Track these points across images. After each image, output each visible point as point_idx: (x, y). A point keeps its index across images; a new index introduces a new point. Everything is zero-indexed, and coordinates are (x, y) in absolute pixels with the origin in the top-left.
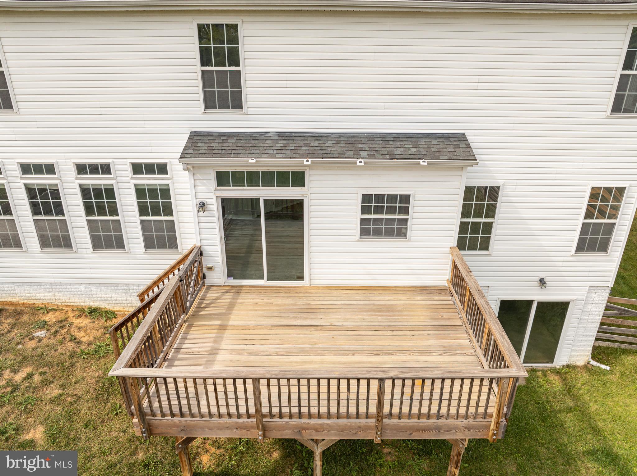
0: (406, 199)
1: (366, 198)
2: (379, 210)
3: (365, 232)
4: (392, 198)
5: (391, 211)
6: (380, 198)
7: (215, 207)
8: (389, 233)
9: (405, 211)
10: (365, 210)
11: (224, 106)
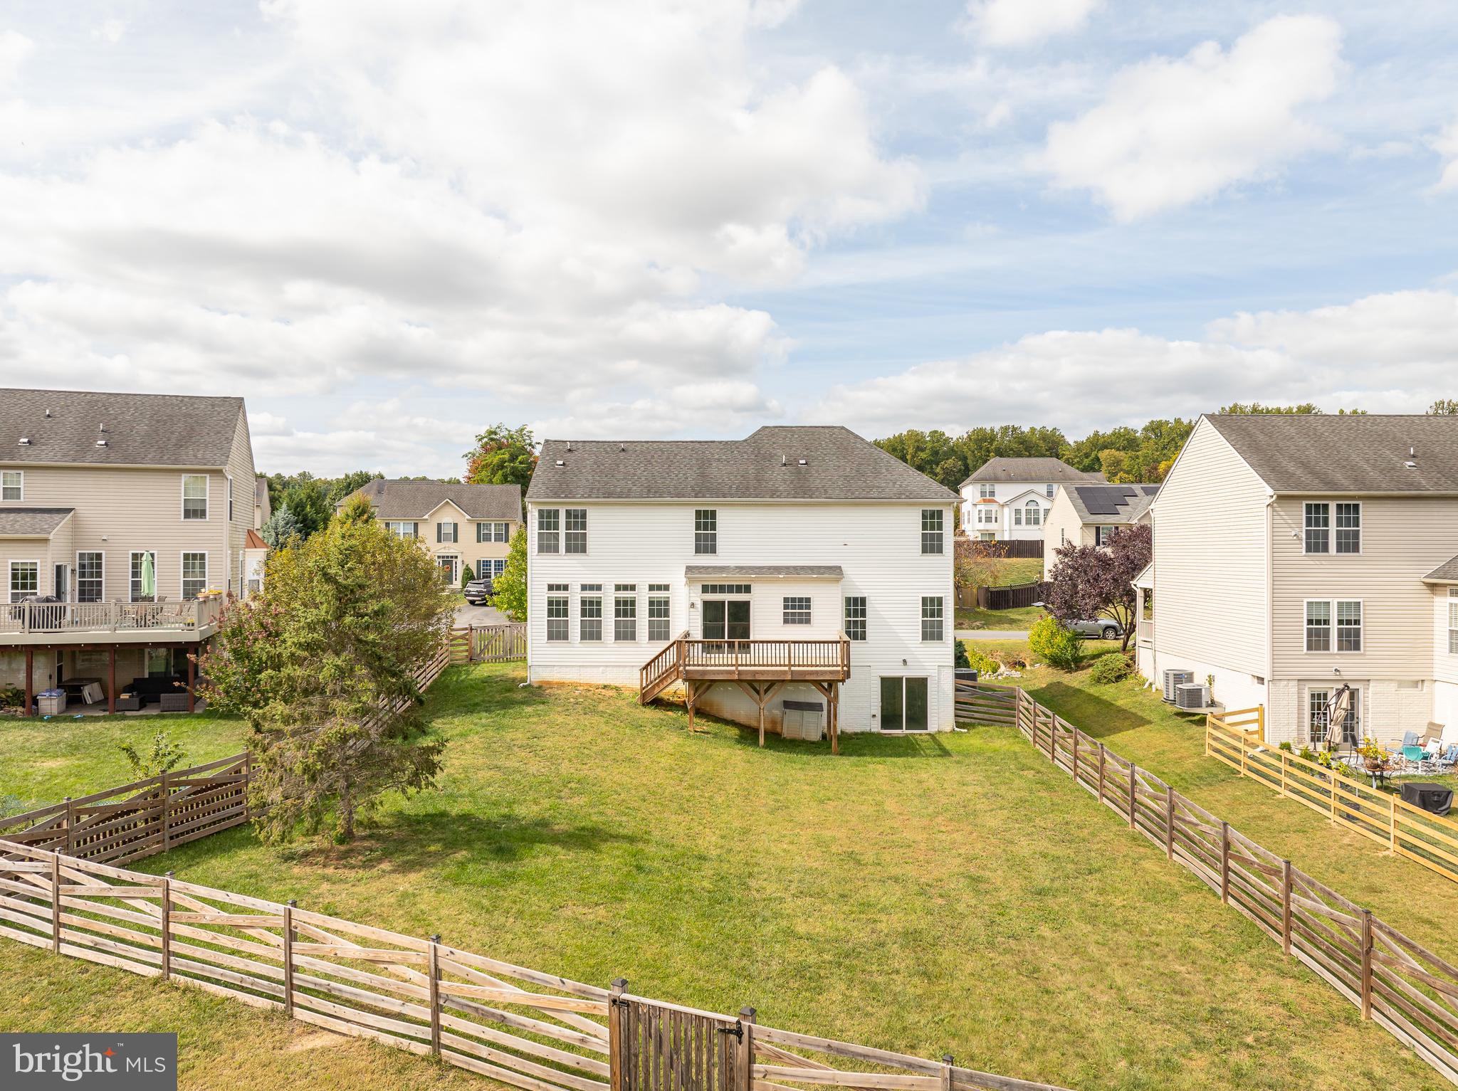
0: (808, 600)
1: (786, 600)
2: (793, 607)
3: (786, 621)
4: (801, 600)
5: (801, 607)
6: (793, 600)
7: (700, 606)
8: (801, 622)
9: (808, 607)
10: (786, 607)
11: (706, 551)
